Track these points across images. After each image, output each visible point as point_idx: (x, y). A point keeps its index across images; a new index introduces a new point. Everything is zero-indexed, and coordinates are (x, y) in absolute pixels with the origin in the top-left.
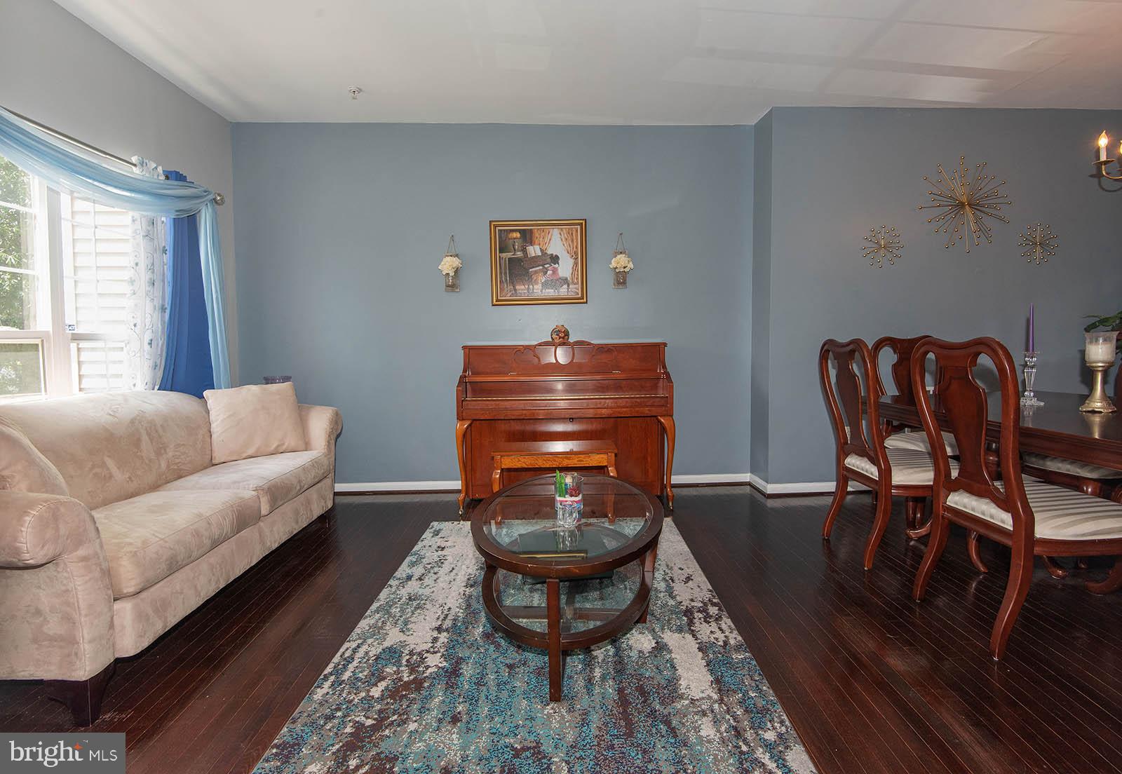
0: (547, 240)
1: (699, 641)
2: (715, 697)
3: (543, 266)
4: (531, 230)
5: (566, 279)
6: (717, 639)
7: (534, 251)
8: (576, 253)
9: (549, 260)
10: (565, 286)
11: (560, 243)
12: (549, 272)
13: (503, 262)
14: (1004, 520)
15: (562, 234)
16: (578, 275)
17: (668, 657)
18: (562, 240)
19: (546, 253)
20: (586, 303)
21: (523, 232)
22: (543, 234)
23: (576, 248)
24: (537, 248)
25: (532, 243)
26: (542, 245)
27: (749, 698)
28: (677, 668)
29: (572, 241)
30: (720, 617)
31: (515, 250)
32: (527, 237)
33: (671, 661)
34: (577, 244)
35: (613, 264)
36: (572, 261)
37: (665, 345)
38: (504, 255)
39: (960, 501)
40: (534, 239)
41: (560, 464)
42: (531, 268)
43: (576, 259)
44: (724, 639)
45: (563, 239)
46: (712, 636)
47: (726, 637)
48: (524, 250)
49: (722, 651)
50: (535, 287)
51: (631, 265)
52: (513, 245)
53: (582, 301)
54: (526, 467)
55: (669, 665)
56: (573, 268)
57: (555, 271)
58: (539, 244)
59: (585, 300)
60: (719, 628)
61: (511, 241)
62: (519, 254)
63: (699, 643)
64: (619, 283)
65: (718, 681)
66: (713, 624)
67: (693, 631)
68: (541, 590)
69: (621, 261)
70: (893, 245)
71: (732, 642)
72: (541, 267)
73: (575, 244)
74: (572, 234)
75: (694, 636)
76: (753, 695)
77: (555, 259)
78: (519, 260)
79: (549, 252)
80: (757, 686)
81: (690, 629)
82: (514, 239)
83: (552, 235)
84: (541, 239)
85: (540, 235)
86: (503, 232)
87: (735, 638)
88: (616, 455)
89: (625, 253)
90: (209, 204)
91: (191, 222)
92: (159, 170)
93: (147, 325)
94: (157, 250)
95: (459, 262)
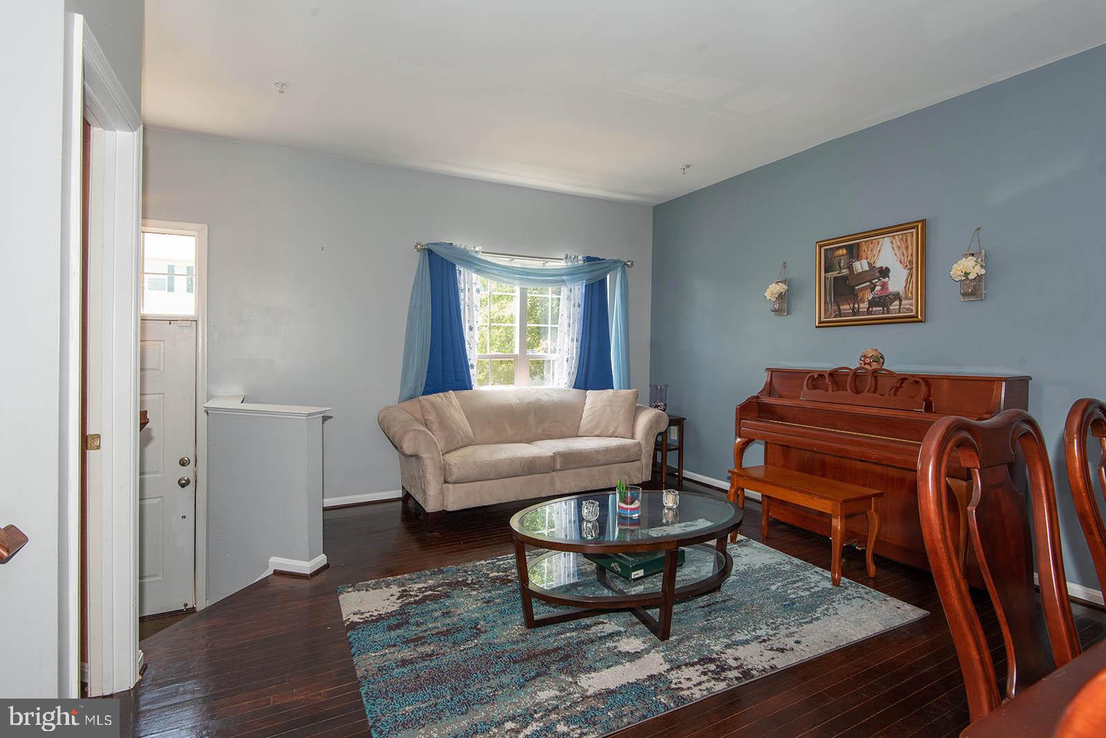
0: (876, 252)
3: (870, 281)
4: (858, 243)
5: (899, 294)
7: (861, 266)
8: (911, 262)
9: (878, 275)
10: (897, 302)
11: (891, 253)
12: (878, 288)
13: (828, 282)
15: (894, 242)
16: (912, 288)
18: (893, 249)
19: (874, 267)
21: (850, 249)
22: (872, 246)
23: (912, 255)
24: (864, 262)
25: (858, 258)
26: (869, 258)
29: (907, 248)
31: (841, 268)
32: (854, 252)
34: (913, 250)
35: (954, 272)
36: (905, 273)
38: (830, 275)
40: (862, 253)
42: (857, 286)
43: (911, 269)
45: (895, 249)
48: (850, 267)
50: (861, 305)
52: (839, 263)
53: (916, 319)
56: (907, 280)
57: (884, 286)
58: (867, 258)
59: (920, 318)
61: (837, 259)
62: (845, 272)
69: (969, 266)
72: (868, 283)
73: (909, 250)
74: (906, 241)
77: (885, 272)
78: (845, 278)
79: (878, 265)
82: (840, 256)
83: (882, 245)
84: (869, 252)
85: (868, 247)
86: (829, 251)
89: (971, 255)
90: (619, 269)
91: (603, 283)
92: (580, 257)
93: (566, 350)
94: (574, 306)
95: (782, 288)
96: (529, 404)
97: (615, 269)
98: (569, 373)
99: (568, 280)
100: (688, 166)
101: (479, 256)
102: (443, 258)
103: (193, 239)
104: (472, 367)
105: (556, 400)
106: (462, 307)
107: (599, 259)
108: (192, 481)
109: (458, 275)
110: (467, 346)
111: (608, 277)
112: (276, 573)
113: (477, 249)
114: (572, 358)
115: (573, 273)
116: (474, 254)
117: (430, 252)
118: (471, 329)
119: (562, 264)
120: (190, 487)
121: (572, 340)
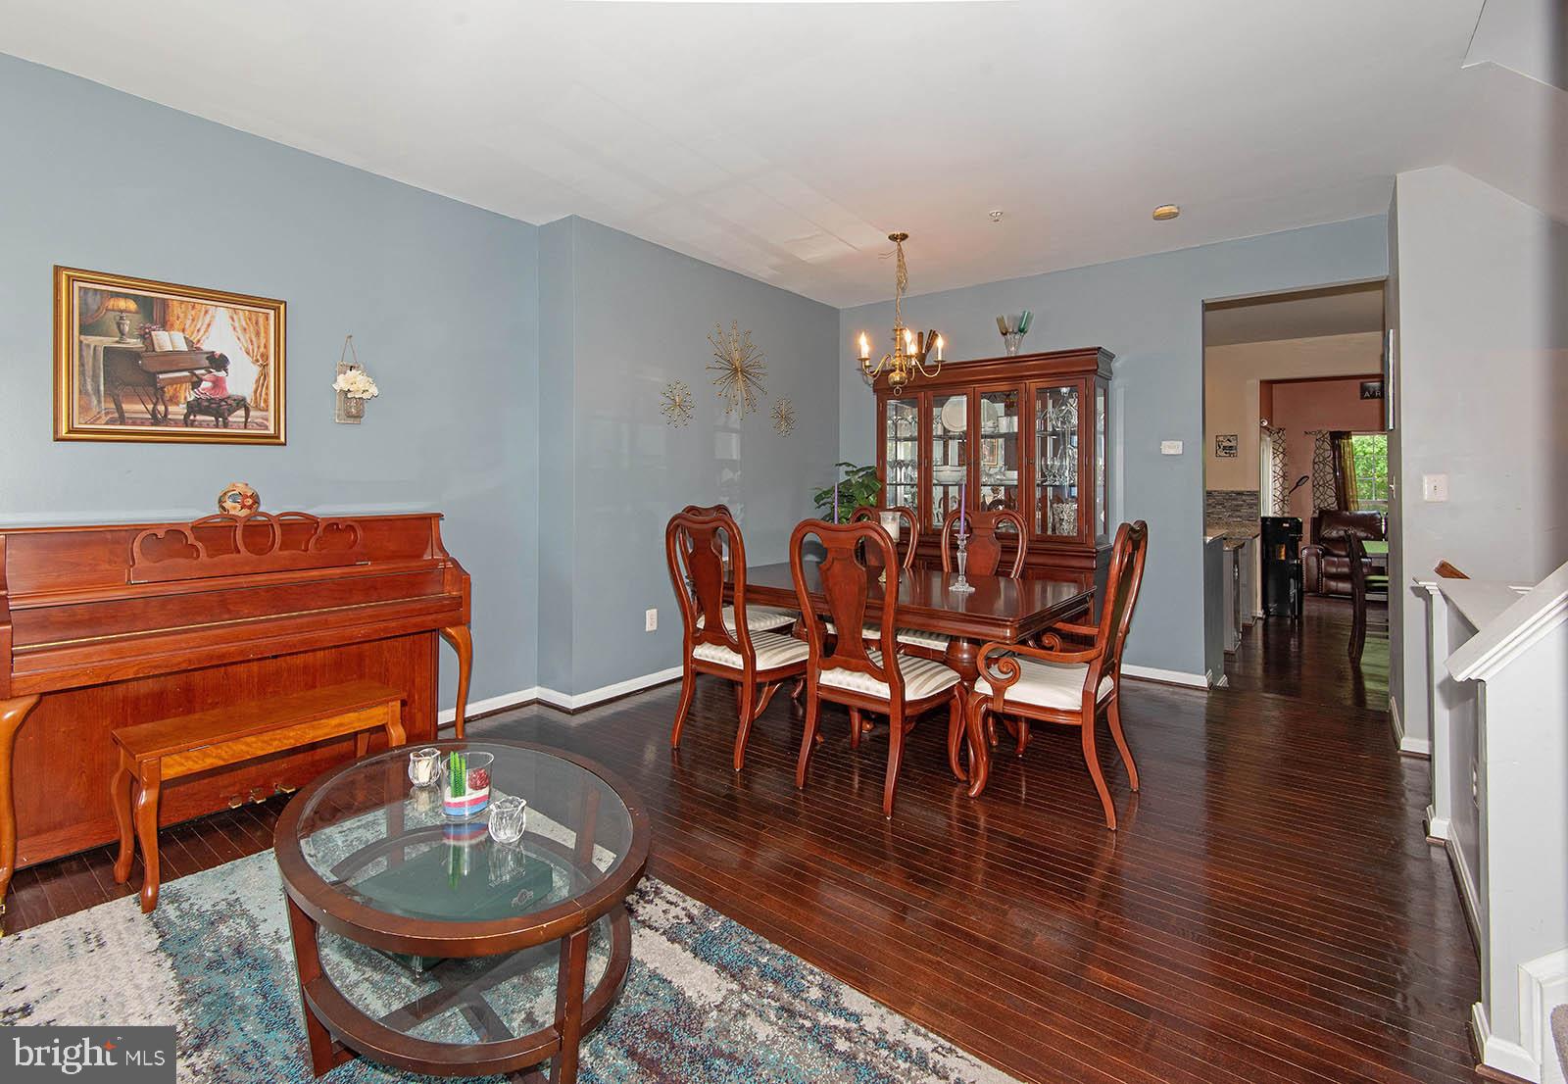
0: (200, 324)
1: (662, 930)
2: (735, 987)
3: (189, 370)
4: (164, 299)
5: (244, 399)
6: (677, 917)
7: (168, 340)
8: (264, 356)
9: (206, 363)
10: (241, 412)
11: (231, 336)
12: (206, 384)
13: (89, 353)
14: (882, 690)
16: (267, 394)
17: (645, 972)
18: (234, 328)
19: (198, 348)
20: (285, 444)
21: (145, 304)
22: (193, 313)
23: (266, 347)
24: (178, 336)
25: (165, 325)
26: (189, 332)
27: (765, 967)
28: (669, 979)
29: (258, 334)
30: (657, 888)
31: (122, 333)
32: (154, 311)
33: (653, 975)
34: (267, 340)
35: (342, 383)
36: (255, 370)
37: (439, 516)
38: (92, 341)
39: (834, 678)
40: (172, 319)
41: (296, 741)
42: (161, 373)
43: (265, 366)
44: (684, 913)
45: (238, 329)
46: (670, 916)
47: (683, 909)
49: (695, 928)
50: (171, 408)
51: (374, 390)
52: (119, 325)
53: (277, 441)
54: (222, 763)
55: (656, 982)
56: (258, 381)
57: (218, 382)
58: (183, 331)
59: (282, 439)
60: (668, 902)
61: (111, 314)
62: (134, 343)
63: (664, 933)
64: (350, 416)
65: (722, 967)
66: (657, 900)
67: (643, 922)
68: (367, 979)
69: (355, 382)
70: (686, 404)
71: (695, 912)
72: (186, 374)
73: (263, 341)
74: (257, 323)
75: (650, 927)
76: (765, 960)
77: (219, 362)
79: (206, 347)
80: (759, 947)
81: (638, 922)
82: (122, 311)
83: (214, 316)
84: (188, 321)
85: (185, 313)
87: (695, 907)
88: (404, 703)
89: (358, 368)
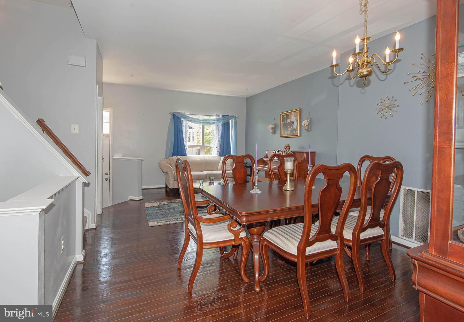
5: (295, 129)
7: (289, 121)
8: (298, 120)
10: (295, 131)
11: (294, 118)
15: (295, 114)
16: (298, 127)
25: (288, 118)
29: (297, 116)
32: (287, 116)
37: (316, 152)
38: (283, 123)
43: (298, 122)
48: (287, 121)
53: (298, 136)
56: (297, 125)
57: (293, 127)
58: (290, 118)
61: (284, 118)
74: (297, 114)
77: (293, 123)
78: (286, 124)
83: (293, 115)
85: (290, 115)
86: (282, 116)
90: (234, 118)
91: (228, 123)
92: (221, 115)
93: (216, 144)
94: (219, 130)
95: (273, 126)
96: (203, 160)
97: (233, 118)
98: (217, 152)
99: (216, 122)
100: (248, 89)
101: (188, 116)
102: (177, 117)
103: (109, 112)
104: (186, 149)
105: (211, 159)
106: (183, 131)
107: (227, 116)
108: (109, 180)
109: (182, 122)
110: (185, 143)
111: (230, 121)
112: (130, 200)
113: (188, 113)
114: (218, 147)
115: (218, 120)
116: (187, 115)
117: (174, 115)
118: (186, 137)
119: (214, 117)
120: (108, 181)
121: (218, 141)
